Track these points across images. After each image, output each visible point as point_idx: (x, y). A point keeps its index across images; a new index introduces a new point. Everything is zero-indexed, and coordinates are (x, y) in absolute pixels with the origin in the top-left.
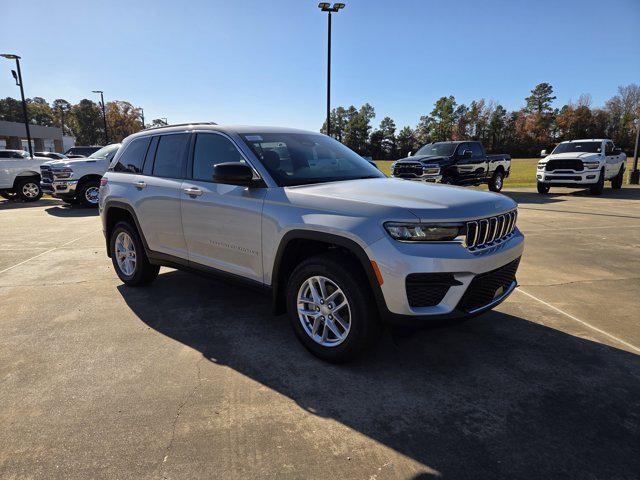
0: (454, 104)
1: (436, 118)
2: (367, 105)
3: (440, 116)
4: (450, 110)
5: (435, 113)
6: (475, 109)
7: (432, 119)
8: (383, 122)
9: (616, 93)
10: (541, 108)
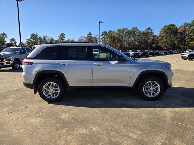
0: (38, 36)
1: (32, 40)
2: (3, 33)
3: (33, 39)
4: (36, 37)
5: (31, 38)
6: (44, 38)
7: (30, 40)
8: (11, 40)
9: (80, 37)
10: (63, 39)
